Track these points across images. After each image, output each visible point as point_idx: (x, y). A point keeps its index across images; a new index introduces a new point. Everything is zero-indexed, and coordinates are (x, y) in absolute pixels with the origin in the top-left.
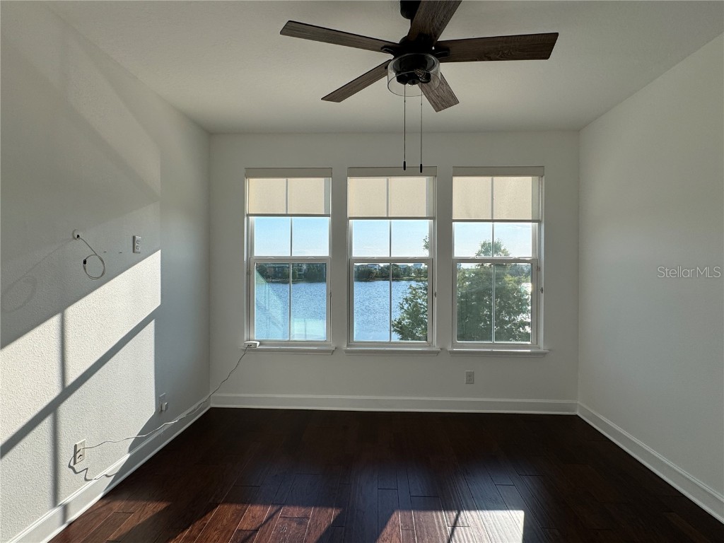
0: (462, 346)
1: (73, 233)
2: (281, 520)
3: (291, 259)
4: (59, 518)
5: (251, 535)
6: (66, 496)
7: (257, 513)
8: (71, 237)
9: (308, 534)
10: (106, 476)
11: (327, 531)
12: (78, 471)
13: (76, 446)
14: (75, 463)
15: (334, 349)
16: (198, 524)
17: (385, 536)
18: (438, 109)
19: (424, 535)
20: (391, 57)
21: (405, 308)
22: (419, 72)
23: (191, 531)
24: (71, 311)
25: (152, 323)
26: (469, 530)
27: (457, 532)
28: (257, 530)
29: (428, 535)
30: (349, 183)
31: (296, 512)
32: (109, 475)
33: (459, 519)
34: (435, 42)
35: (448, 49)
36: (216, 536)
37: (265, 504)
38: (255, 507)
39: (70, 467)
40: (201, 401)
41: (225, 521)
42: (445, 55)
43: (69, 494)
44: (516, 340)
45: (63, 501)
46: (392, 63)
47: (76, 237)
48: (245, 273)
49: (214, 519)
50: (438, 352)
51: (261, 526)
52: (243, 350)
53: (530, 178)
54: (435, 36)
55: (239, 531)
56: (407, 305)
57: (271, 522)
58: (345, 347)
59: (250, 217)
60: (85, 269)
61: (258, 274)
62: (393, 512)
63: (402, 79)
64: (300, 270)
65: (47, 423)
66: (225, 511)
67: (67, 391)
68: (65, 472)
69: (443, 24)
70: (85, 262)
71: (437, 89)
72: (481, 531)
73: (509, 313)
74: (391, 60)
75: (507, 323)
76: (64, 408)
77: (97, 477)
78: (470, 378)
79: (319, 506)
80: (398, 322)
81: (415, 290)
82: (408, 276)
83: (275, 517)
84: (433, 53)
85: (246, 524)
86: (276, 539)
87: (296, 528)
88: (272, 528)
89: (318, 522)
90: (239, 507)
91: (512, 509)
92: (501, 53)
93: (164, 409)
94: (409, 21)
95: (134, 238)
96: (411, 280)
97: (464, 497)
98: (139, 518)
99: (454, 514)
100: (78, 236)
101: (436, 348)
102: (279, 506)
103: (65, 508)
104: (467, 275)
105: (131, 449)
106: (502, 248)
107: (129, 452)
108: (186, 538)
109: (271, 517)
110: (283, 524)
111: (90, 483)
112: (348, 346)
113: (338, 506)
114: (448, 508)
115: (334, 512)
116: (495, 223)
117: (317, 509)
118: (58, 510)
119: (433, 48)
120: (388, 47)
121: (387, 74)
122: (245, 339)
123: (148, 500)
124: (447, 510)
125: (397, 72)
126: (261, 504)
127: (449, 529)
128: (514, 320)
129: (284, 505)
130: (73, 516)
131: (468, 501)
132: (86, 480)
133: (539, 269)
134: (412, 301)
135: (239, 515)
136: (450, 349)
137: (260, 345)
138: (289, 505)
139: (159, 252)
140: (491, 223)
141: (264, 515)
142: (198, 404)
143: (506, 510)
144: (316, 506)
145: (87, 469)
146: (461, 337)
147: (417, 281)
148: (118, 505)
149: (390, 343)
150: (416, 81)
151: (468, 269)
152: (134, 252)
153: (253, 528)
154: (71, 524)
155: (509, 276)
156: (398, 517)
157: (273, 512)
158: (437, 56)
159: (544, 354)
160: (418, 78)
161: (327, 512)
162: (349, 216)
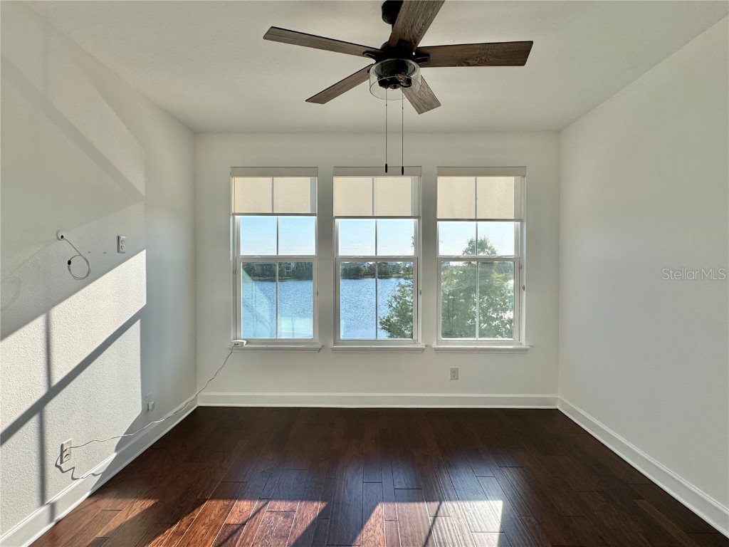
0: (447, 343)
1: (57, 234)
2: (268, 514)
3: (277, 258)
4: (46, 516)
5: (238, 529)
6: (53, 495)
7: (244, 508)
8: (55, 238)
9: (295, 526)
10: (93, 474)
11: (313, 523)
12: (64, 470)
13: (62, 446)
14: (61, 463)
15: (320, 347)
16: (186, 520)
17: (369, 527)
18: (420, 111)
19: (406, 525)
20: (374, 61)
21: (394, 305)
22: (400, 77)
23: (179, 526)
24: (56, 312)
25: (138, 323)
26: (450, 520)
27: (439, 521)
28: (244, 524)
29: (411, 525)
30: (334, 182)
31: (282, 506)
32: (96, 473)
33: (441, 509)
34: (415, 48)
35: (428, 55)
36: (204, 531)
37: (252, 498)
38: (242, 502)
39: (56, 466)
40: (188, 400)
41: (213, 516)
42: (425, 60)
43: (56, 493)
44: (503, 337)
45: (51, 499)
46: (374, 67)
47: (60, 237)
48: (231, 272)
49: (201, 514)
50: (424, 349)
51: (248, 519)
52: (230, 349)
53: (513, 178)
54: (415, 42)
55: (227, 525)
56: (396, 303)
57: (258, 516)
58: (331, 345)
59: (236, 217)
60: (70, 270)
61: (245, 272)
62: (377, 504)
63: (383, 84)
64: (288, 268)
65: (33, 423)
66: (213, 507)
67: (53, 391)
68: (52, 471)
69: (422, 32)
70: (69, 263)
71: (419, 92)
72: (461, 520)
73: (496, 310)
74: (373, 64)
75: (495, 319)
76: (50, 408)
77: (84, 476)
78: (455, 374)
79: (306, 500)
80: (387, 320)
81: (403, 288)
82: (398, 273)
83: (262, 511)
84: (413, 58)
85: (233, 519)
86: (263, 532)
87: (283, 522)
88: (259, 522)
89: (305, 515)
90: (226, 503)
91: (492, 499)
92: (479, 59)
93: (150, 408)
94: (391, 25)
95: (119, 238)
96: (400, 277)
97: (446, 488)
98: (127, 515)
99: (436, 504)
100: (62, 237)
101: (421, 345)
102: (266, 501)
103: (53, 507)
104: (455, 273)
105: (117, 448)
106: (489, 246)
107: (116, 450)
108: (175, 533)
109: (258, 511)
110: (270, 517)
111: (77, 482)
112: (335, 344)
113: (323, 500)
114: (429, 499)
115: (318, 506)
116: (479, 223)
117: (304, 503)
118: (45, 508)
119: (414, 54)
120: (370, 53)
121: (369, 78)
122: (232, 338)
123: (136, 498)
124: (429, 501)
125: (380, 77)
126: (249, 499)
127: (431, 519)
128: (502, 317)
129: (271, 499)
130: (61, 515)
131: (450, 493)
132: (73, 479)
133: (521, 267)
134: (401, 299)
135: (227, 510)
136: (435, 345)
137: (247, 343)
138: (276, 499)
139: (145, 251)
140: (475, 223)
141: (250, 510)
142: (184, 404)
143: (485, 500)
144: (302, 500)
145: (74, 468)
146: (446, 334)
147: (406, 279)
148: (106, 503)
149: (376, 340)
150: (398, 85)
151: (456, 267)
152: (118, 251)
153: (240, 522)
154: (58, 522)
155: (496, 273)
156: (381, 509)
157: (260, 507)
158: (417, 62)
159: (525, 350)
160: (399, 83)
161: (313, 505)
162: (335, 215)
